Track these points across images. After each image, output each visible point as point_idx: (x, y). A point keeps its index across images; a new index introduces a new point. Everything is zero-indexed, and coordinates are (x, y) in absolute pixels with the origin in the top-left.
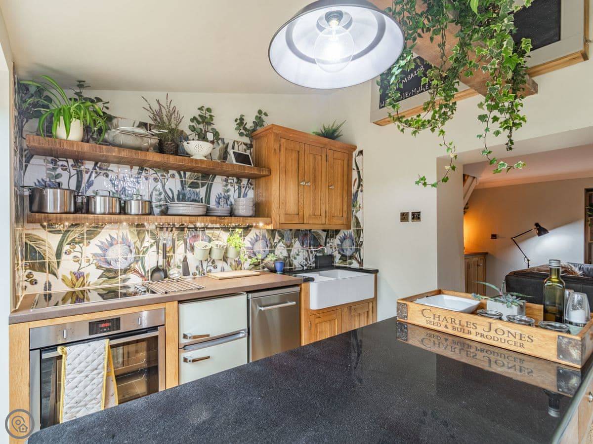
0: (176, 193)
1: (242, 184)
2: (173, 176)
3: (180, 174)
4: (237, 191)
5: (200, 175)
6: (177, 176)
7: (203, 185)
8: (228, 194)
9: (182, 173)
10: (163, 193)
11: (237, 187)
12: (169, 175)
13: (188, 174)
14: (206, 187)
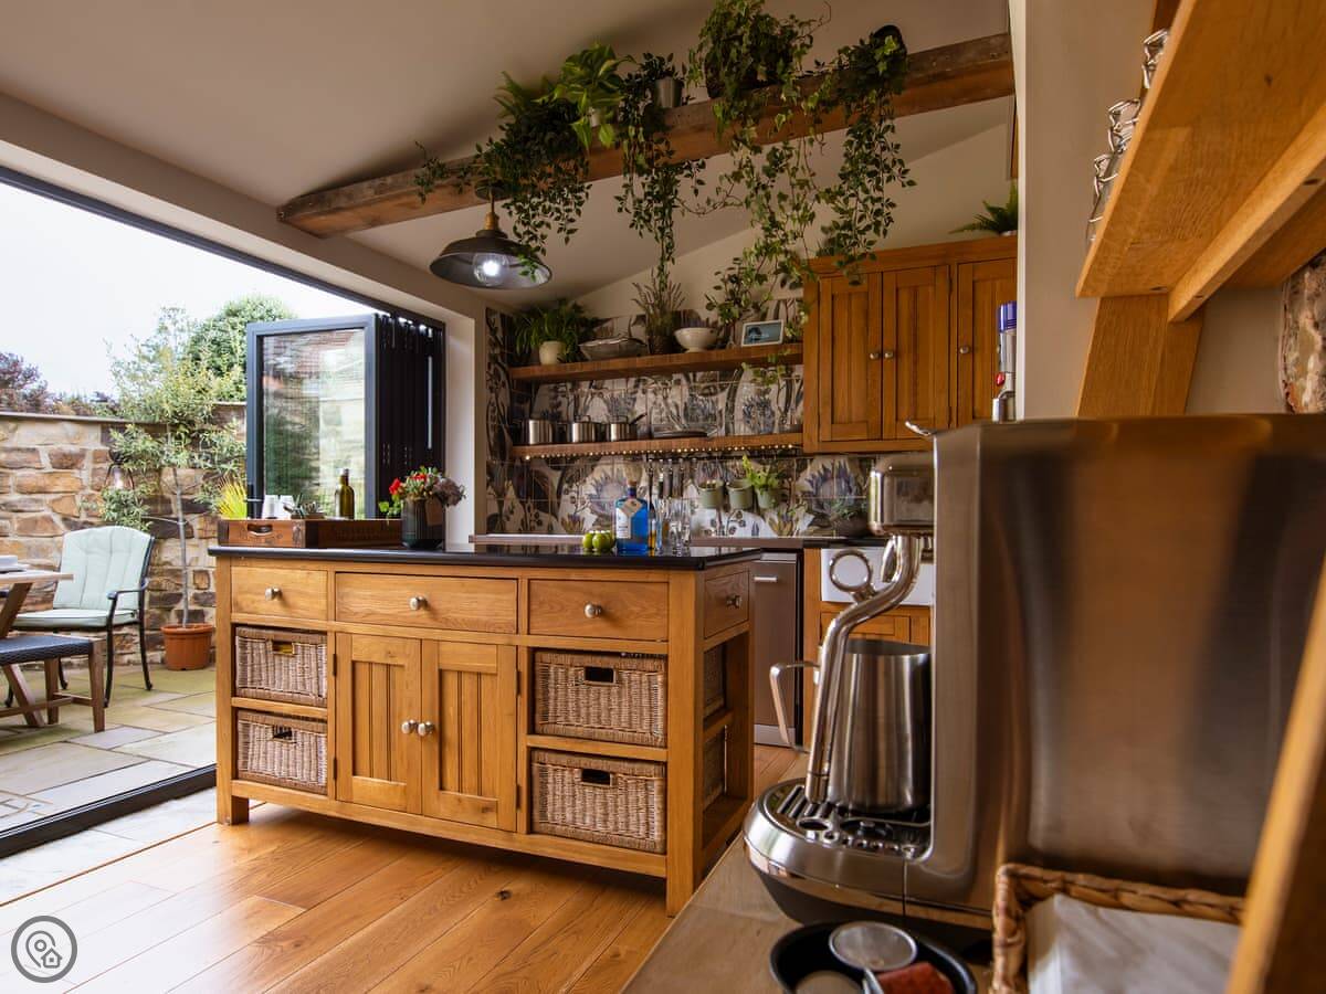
0: (681, 407)
1: (793, 375)
2: (678, 382)
3: (688, 379)
4: (784, 391)
5: (718, 372)
6: (684, 381)
7: (723, 389)
8: (767, 397)
9: (691, 375)
10: (665, 410)
11: (783, 383)
12: (673, 381)
14: (727, 390)
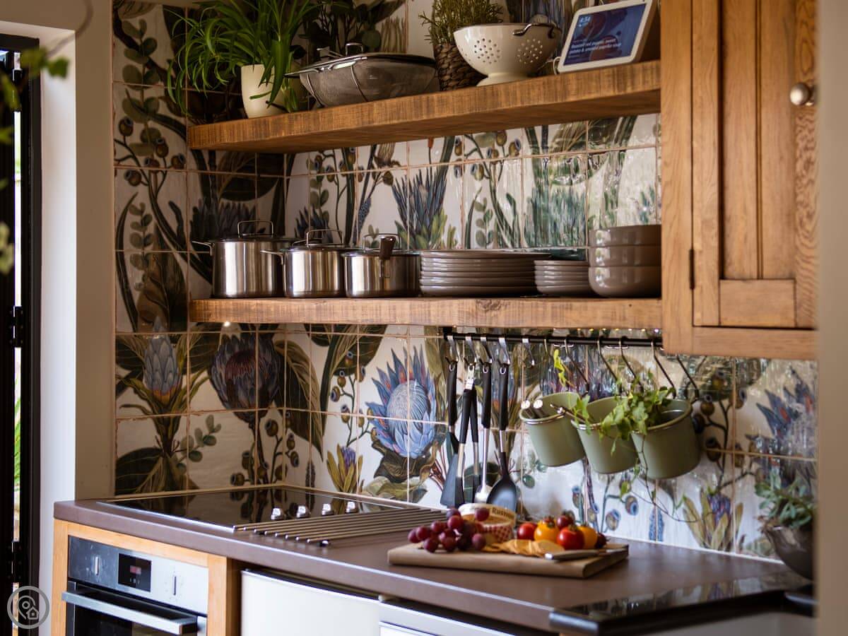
0: (523, 210)
2: (516, 149)
3: (531, 135)
5: (587, 126)
6: (526, 146)
9: (538, 130)
10: (494, 215)
12: (507, 146)
13: (554, 129)
